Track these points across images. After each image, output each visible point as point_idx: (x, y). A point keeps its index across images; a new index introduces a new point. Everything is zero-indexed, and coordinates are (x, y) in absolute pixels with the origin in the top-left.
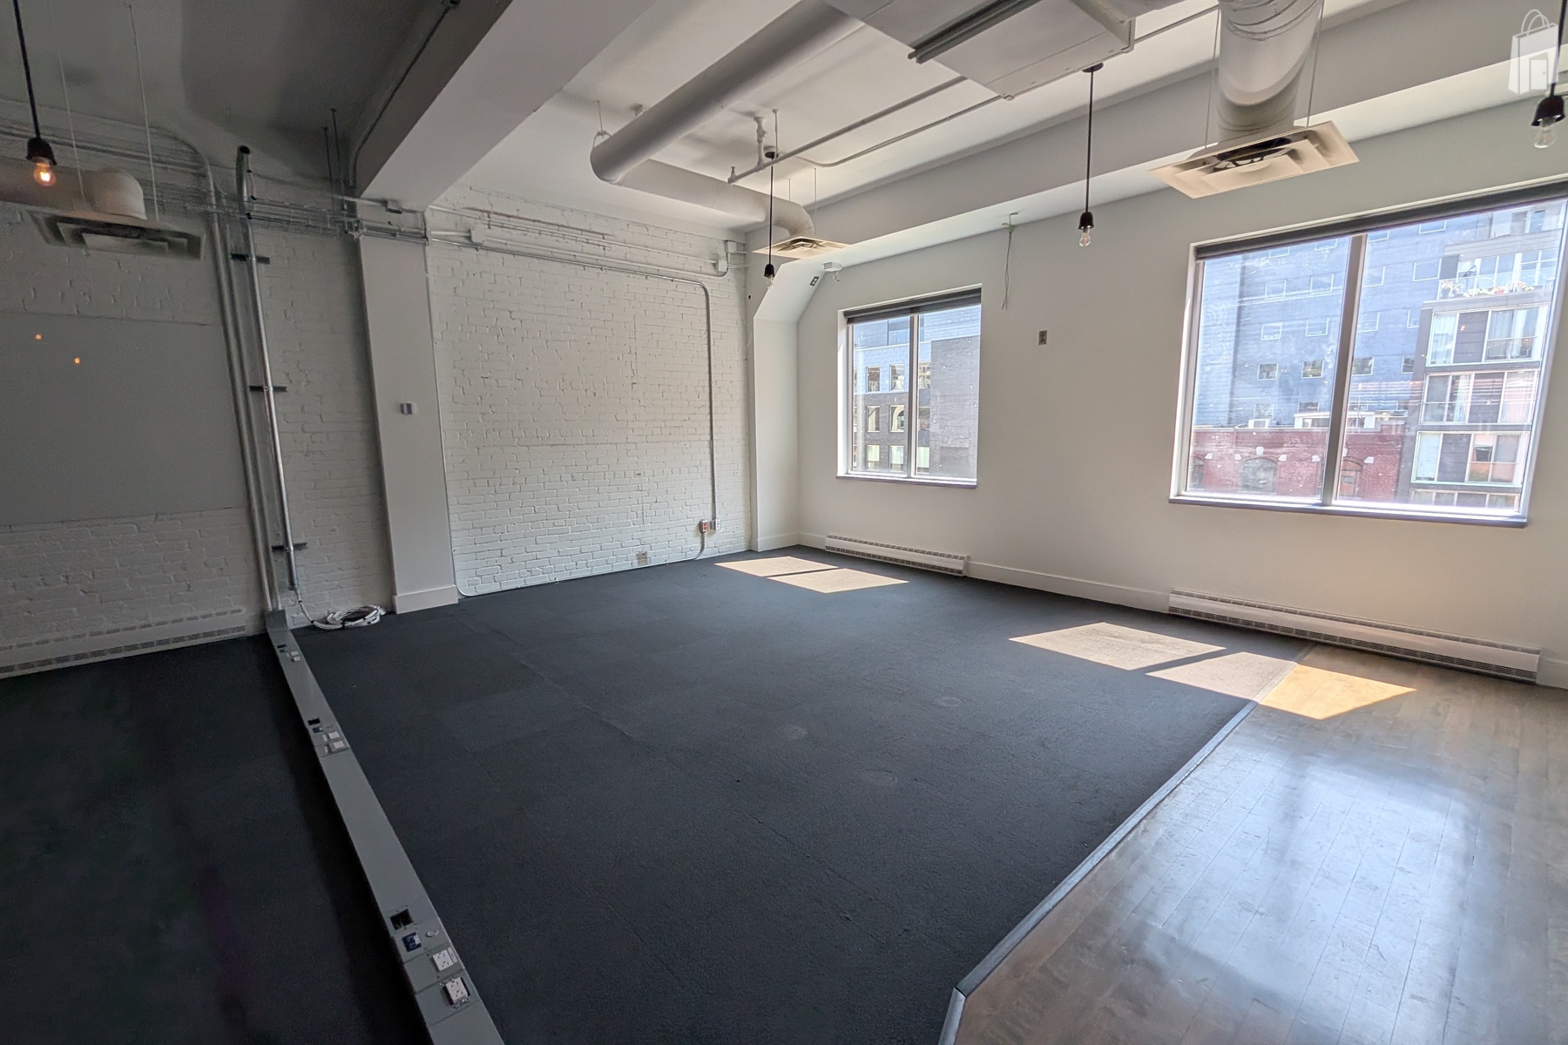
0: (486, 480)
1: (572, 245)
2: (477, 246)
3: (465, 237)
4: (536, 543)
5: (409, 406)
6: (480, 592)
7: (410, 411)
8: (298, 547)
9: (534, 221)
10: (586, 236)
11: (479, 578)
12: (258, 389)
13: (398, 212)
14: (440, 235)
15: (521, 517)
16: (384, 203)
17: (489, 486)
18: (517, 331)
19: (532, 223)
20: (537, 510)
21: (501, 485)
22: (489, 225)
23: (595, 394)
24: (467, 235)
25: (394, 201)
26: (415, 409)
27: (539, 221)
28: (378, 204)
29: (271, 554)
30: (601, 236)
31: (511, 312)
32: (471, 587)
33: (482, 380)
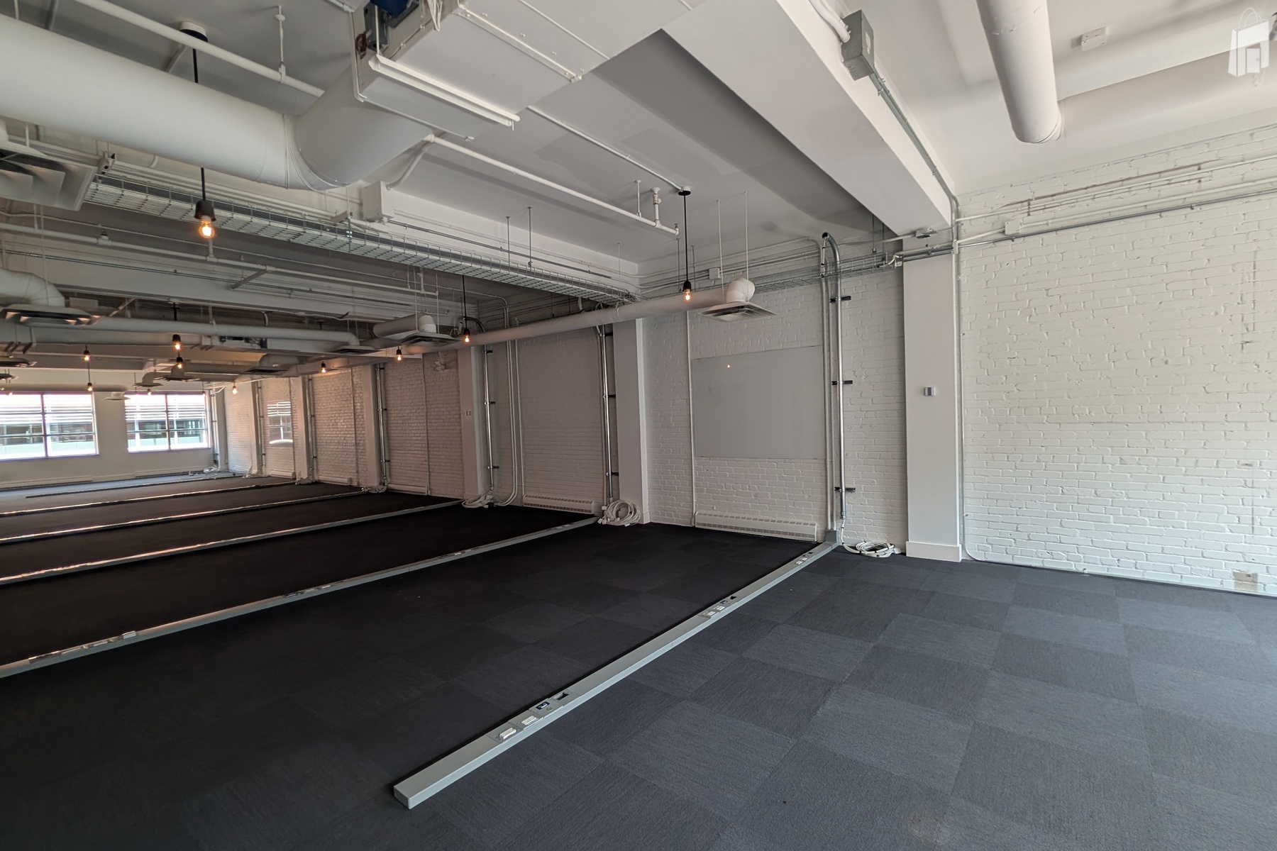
0: (1006, 455)
1: (1144, 194)
2: (1012, 238)
3: (1000, 233)
4: (1062, 526)
5: (930, 389)
6: (990, 559)
7: (930, 394)
8: (848, 490)
9: (1086, 188)
10: (1166, 176)
11: (990, 546)
12: (835, 383)
13: (926, 236)
14: (976, 239)
15: (1045, 496)
16: (914, 233)
17: (1008, 461)
18: (1053, 307)
19: (1084, 191)
20: (1065, 491)
21: (1022, 461)
22: (1028, 212)
23: (1166, 363)
24: (1001, 230)
25: (920, 229)
26: (935, 392)
27: (1094, 186)
28: (911, 236)
29: (834, 492)
30: (1196, 168)
31: (1047, 290)
32: (980, 552)
33: (1008, 361)
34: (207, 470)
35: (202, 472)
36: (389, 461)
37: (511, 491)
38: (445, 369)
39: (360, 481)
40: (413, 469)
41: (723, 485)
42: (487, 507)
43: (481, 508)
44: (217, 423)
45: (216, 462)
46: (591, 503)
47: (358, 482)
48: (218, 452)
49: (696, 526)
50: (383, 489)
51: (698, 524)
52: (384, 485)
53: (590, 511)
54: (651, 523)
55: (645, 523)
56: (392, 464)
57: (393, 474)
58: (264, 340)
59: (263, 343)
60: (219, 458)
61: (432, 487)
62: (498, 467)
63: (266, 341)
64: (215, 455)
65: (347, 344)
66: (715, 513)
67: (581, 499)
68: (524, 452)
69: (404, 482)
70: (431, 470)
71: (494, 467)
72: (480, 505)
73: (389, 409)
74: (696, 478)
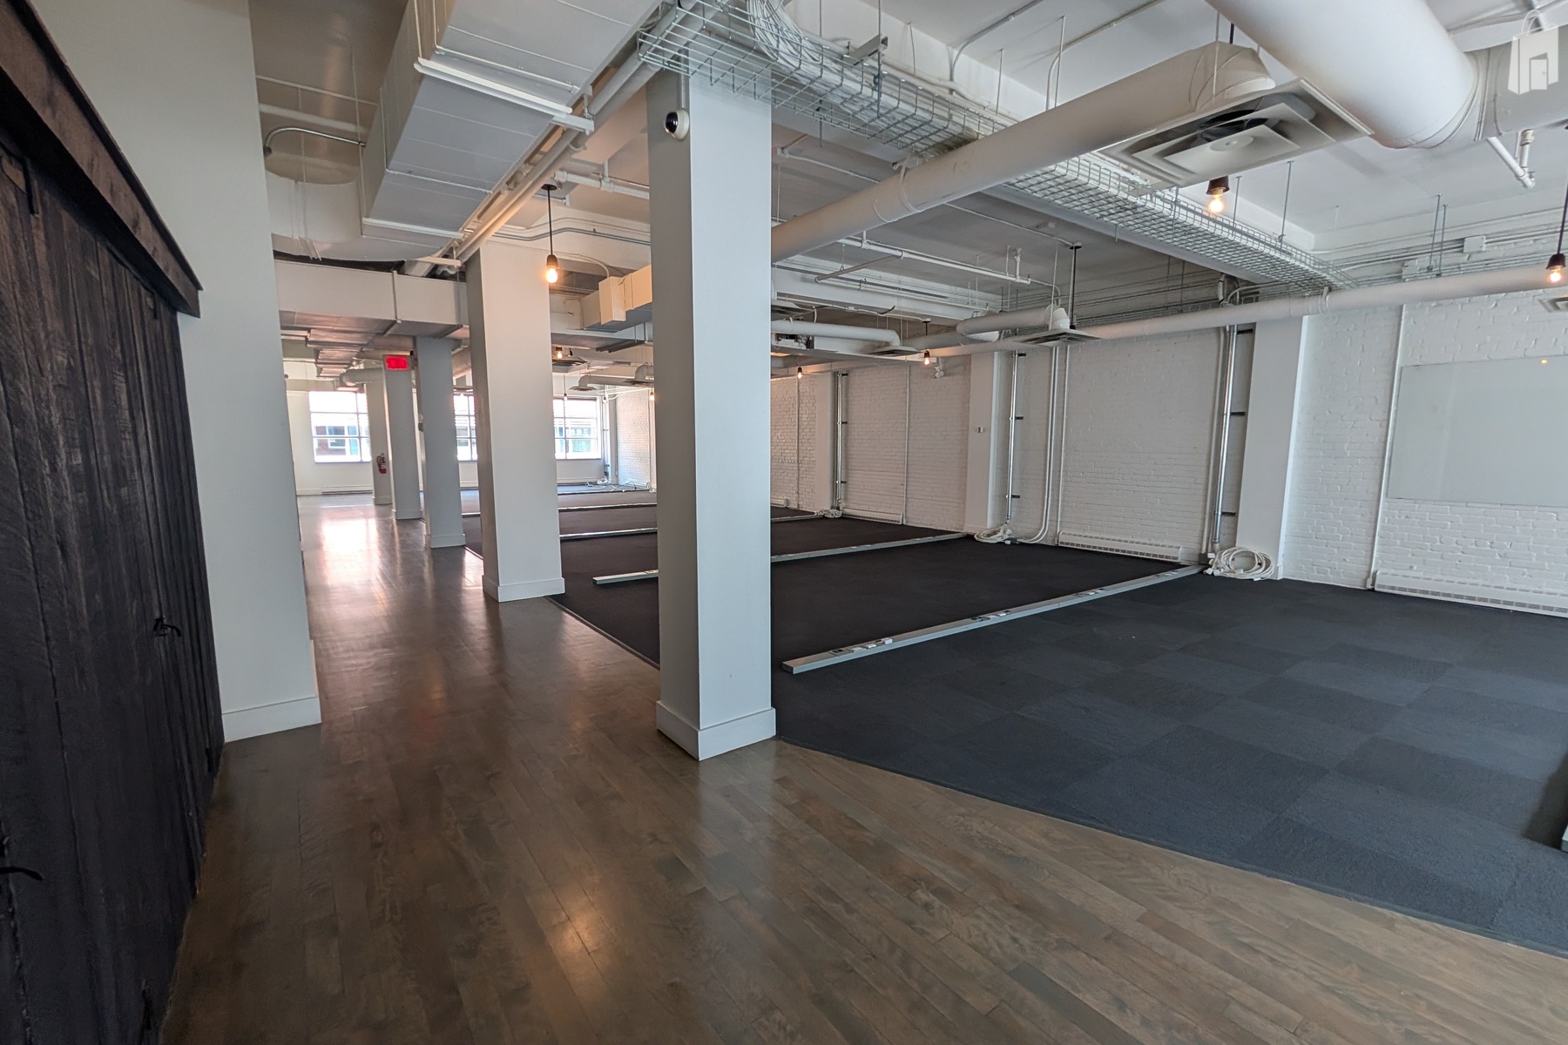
34: (601, 482)
35: (595, 484)
36: (845, 482)
37: (1037, 527)
38: (944, 375)
39: (801, 503)
40: (881, 493)
41: (1438, 538)
42: (1008, 542)
43: (1001, 544)
44: (608, 432)
45: (606, 474)
46: (1179, 548)
47: (798, 505)
48: (609, 463)
49: (1376, 589)
50: (838, 514)
51: (1380, 586)
52: (838, 508)
53: (1176, 558)
54: (1284, 579)
55: (1279, 579)
56: (850, 486)
57: (849, 497)
58: (811, 339)
59: (809, 344)
60: (609, 470)
61: (908, 515)
62: (1018, 497)
63: (813, 341)
64: (606, 466)
65: (887, 344)
66: (1416, 574)
67: (1158, 543)
68: (1065, 481)
69: (866, 507)
70: (909, 496)
71: (1013, 496)
72: (1000, 540)
73: (850, 422)
74: (1382, 527)
